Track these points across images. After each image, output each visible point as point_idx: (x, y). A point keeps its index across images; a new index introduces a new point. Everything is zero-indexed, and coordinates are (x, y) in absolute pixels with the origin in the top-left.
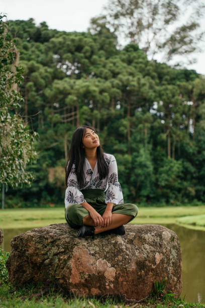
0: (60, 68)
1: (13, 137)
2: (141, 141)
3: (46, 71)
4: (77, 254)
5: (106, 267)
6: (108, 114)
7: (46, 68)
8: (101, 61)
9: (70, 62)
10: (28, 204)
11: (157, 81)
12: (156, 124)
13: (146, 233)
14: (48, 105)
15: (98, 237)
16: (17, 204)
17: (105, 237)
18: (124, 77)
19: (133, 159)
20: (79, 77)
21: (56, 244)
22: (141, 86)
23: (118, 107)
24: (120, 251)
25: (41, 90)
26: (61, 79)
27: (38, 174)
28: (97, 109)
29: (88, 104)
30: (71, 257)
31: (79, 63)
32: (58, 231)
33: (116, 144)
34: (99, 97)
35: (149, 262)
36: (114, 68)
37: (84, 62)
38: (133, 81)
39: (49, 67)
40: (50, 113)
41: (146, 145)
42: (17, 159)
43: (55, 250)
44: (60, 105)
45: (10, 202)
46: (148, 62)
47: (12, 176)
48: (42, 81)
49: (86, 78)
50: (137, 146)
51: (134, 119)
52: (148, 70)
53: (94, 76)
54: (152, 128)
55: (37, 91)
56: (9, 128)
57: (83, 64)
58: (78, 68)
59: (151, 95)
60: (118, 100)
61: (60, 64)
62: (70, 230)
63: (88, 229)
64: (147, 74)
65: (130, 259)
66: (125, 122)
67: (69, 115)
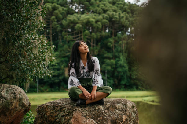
0: (72, 7)
1: (40, 48)
2: (121, 51)
3: (63, 10)
4: (76, 116)
5: (93, 123)
6: (100, 35)
7: (63, 7)
8: (96, 3)
9: (77, 4)
10: (53, 89)
11: (131, 15)
12: (129, 41)
13: (117, 103)
14: (64, 30)
15: (88, 106)
16: (46, 90)
17: (92, 106)
18: (111, 13)
19: (116, 62)
20: (83, 13)
21: (63, 110)
22: (121, 18)
23: (107, 31)
24: (102, 114)
25: (60, 21)
26: (72, 14)
27: (58, 72)
28: (94, 32)
29: (89, 29)
30: (72, 118)
31: (83, 4)
32: (64, 102)
33: (105, 53)
34: (95, 25)
35: (119, 120)
36: (104, 7)
37: (86, 4)
38: (116, 15)
39: (65, 7)
40: (66, 35)
41: (124, 54)
42: (42, 62)
43: (62, 114)
44: (71, 30)
45: (42, 88)
46: (125, 3)
47: (40, 71)
48: (61, 16)
49: (87, 14)
50: (119, 54)
51: (117, 38)
52: (125, 8)
53: (92, 12)
54: (127, 44)
55: (58, 21)
56: (37, 43)
57: (85, 5)
58: (82, 7)
59: (127, 23)
60: (107, 27)
61: (71, 5)
62: (71, 102)
63: (82, 101)
64: (124, 11)
65: (107, 119)
66: (111, 40)
67: (77, 36)
